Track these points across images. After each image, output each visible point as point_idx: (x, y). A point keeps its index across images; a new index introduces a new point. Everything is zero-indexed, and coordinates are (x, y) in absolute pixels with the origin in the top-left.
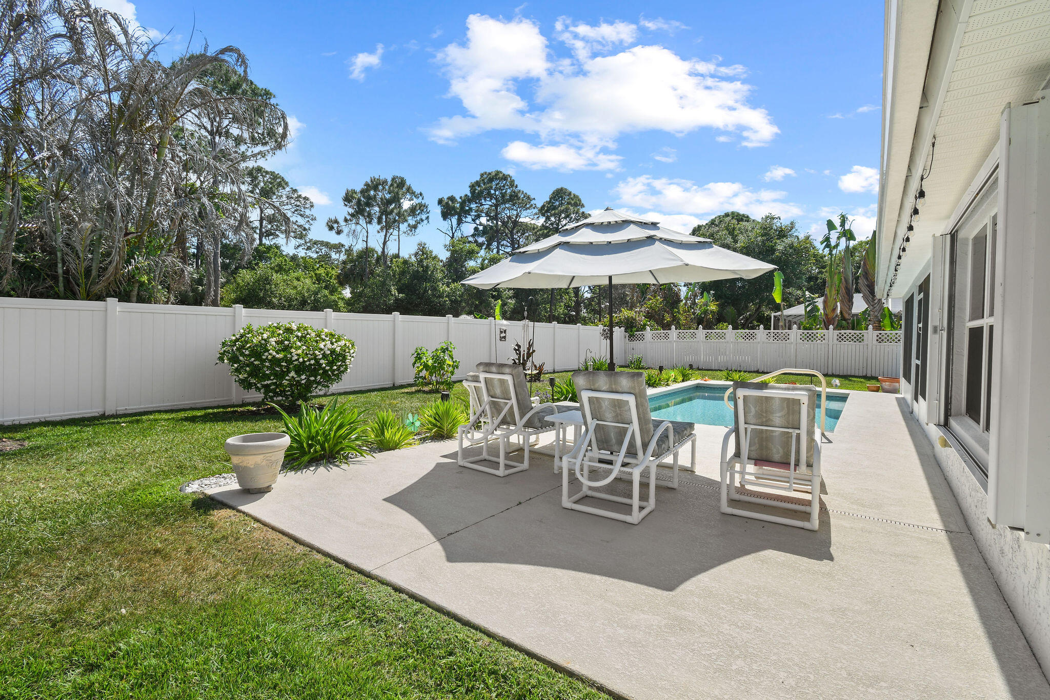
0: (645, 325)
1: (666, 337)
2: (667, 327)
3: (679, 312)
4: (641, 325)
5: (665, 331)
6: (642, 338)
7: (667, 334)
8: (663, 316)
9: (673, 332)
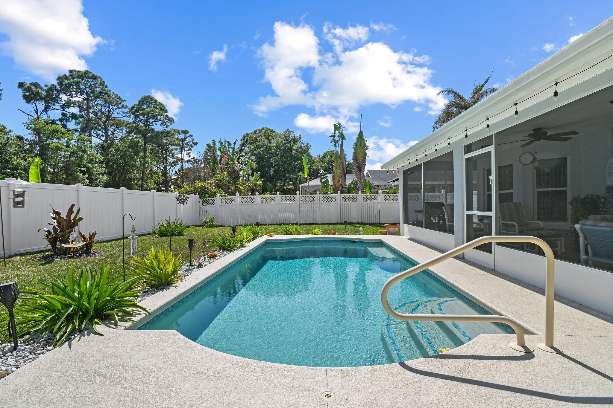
0: (215, 192)
1: (232, 201)
2: (233, 194)
3: (239, 184)
4: (213, 193)
5: (231, 197)
6: (214, 202)
7: (233, 199)
8: (229, 187)
9: (238, 198)
